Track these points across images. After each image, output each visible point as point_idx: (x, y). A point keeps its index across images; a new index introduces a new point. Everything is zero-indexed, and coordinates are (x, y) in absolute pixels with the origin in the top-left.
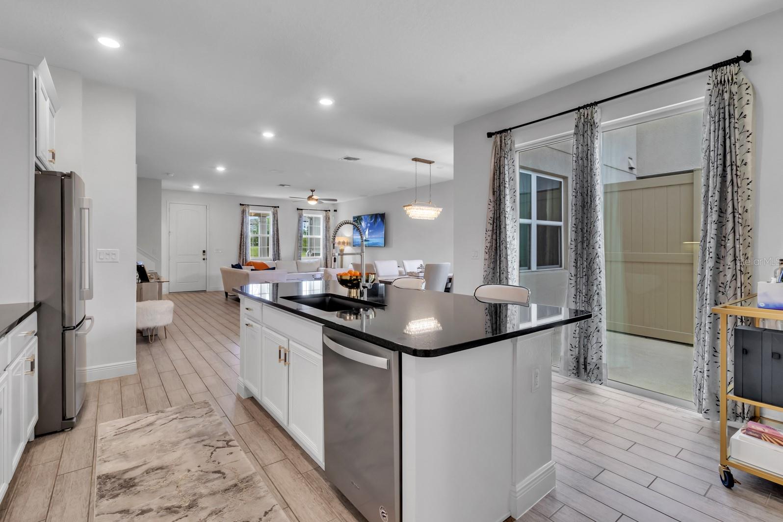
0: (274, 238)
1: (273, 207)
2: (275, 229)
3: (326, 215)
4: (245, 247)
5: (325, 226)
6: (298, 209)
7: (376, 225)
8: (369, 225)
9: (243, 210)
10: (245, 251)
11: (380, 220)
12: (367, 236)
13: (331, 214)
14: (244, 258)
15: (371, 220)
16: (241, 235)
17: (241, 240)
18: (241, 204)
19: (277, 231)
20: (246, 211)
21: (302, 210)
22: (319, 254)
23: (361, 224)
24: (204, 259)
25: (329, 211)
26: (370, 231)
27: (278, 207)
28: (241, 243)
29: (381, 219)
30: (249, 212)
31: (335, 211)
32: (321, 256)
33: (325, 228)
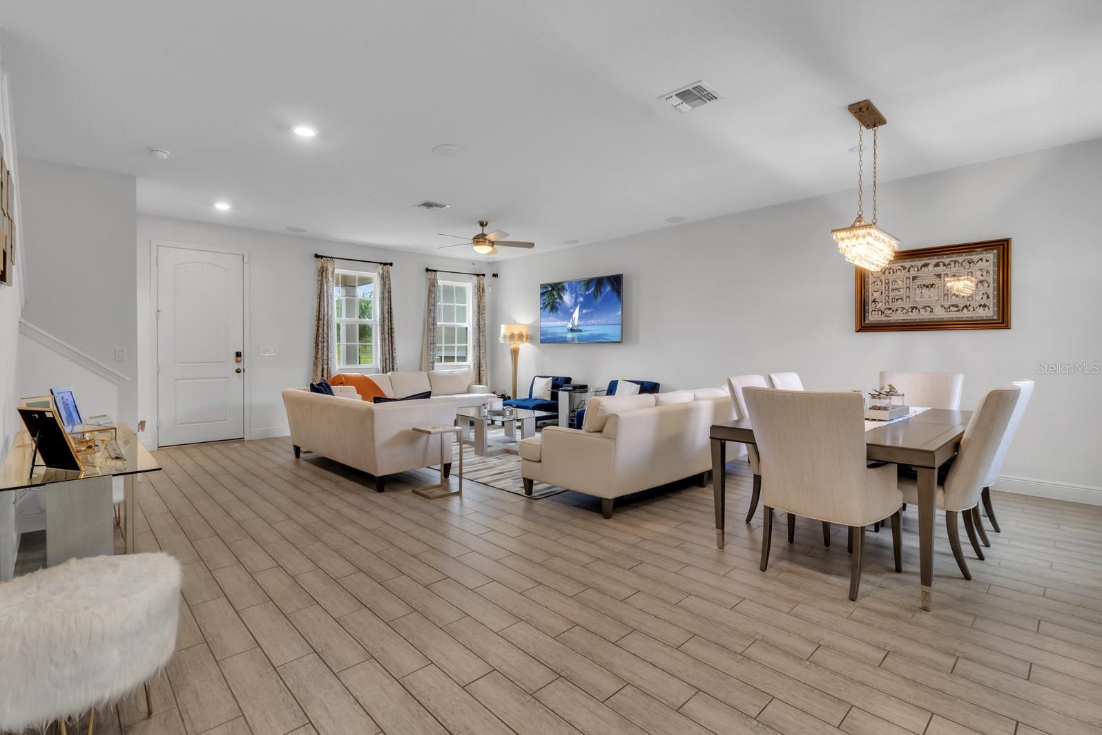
0: (382, 326)
1: (381, 263)
2: (386, 308)
3: (479, 283)
4: (325, 344)
5: (476, 305)
6: (427, 270)
7: (599, 299)
8: (581, 299)
9: (322, 267)
10: (325, 353)
11: (609, 288)
12: (576, 322)
13: (487, 281)
14: (325, 367)
15: (587, 289)
16: (319, 319)
17: (318, 330)
18: (317, 256)
19: (390, 312)
20: (327, 268)
21: (435, 271)
22: (464, 359)
23: (561, 298)
24: (238, 371)
25: (484, 275)
26: (584, 311)
27: (391, 264)
28: (317, 336)
29: (613, 287)
30: (333, 272)
31: (495, 275)
32: (470, 361)
33: (476, 309)
